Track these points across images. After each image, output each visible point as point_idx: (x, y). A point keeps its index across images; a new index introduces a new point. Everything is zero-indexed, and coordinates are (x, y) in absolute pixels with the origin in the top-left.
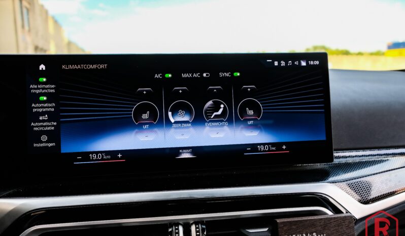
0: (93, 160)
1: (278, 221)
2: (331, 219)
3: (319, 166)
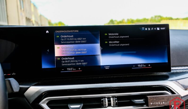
0: (68, 71)
1: (148, 97)
3: (164, 73)
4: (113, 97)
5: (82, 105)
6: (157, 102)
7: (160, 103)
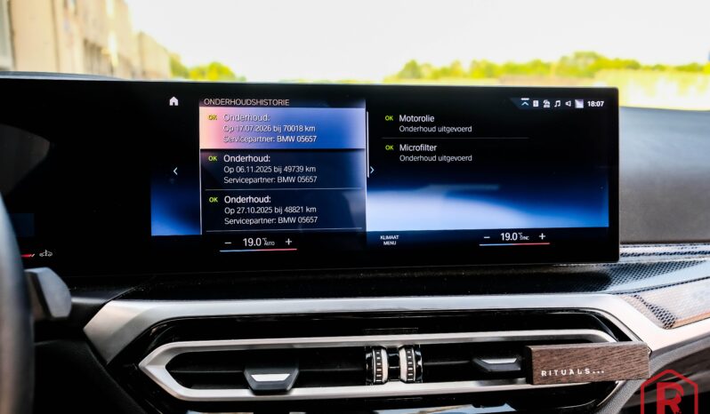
0: (248, 247)
2: (614, 348)
3: (595, 267)
5: (296, 372)
7: (575, 371)
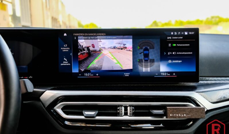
0: (86, 76)
1: (168, 107)
4: (130, 106)
5: (97, 112)
6: (177, 114)
7: (181, 115)
